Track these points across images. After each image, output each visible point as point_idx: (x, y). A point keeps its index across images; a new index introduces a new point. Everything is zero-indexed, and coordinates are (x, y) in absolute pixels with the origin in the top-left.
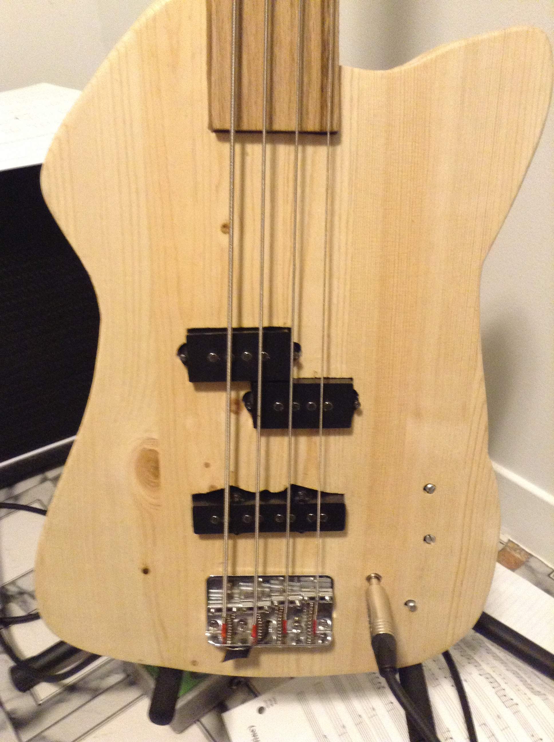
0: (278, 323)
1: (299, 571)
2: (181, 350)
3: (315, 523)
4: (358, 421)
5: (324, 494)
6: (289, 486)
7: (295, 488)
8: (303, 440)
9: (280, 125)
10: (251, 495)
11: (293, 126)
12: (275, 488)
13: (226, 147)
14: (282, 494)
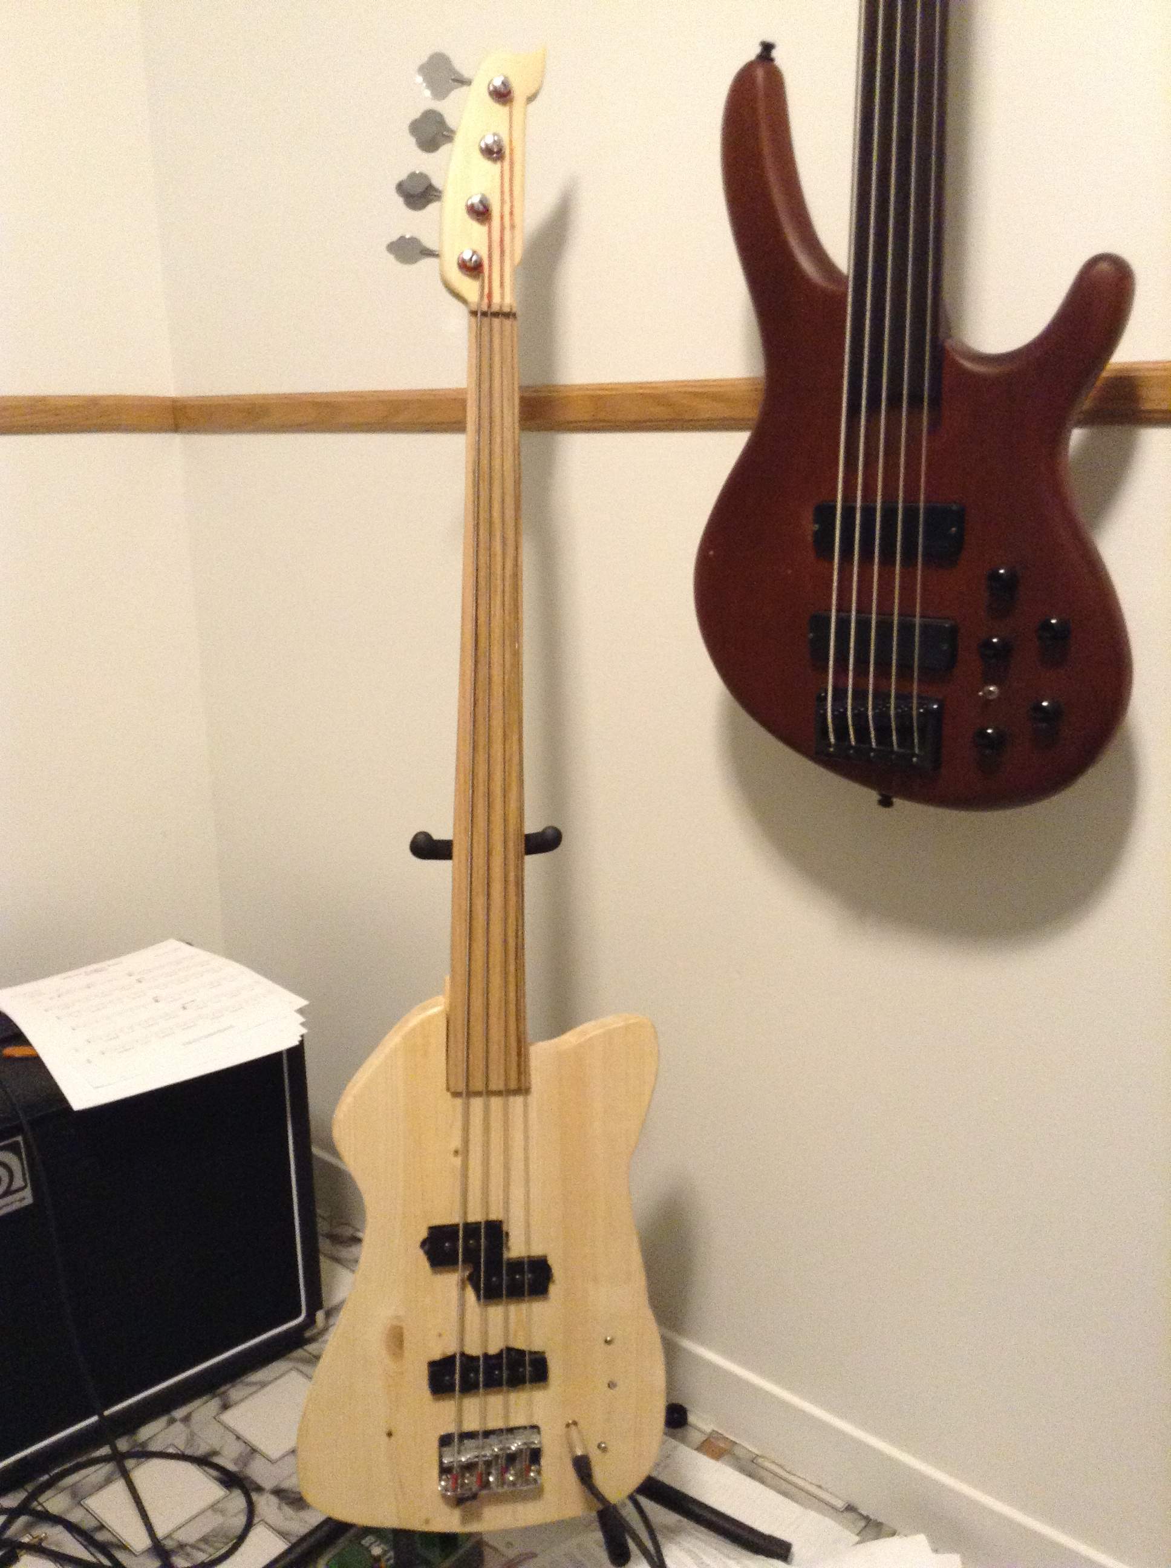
0: (493, 1217)
1: (512, 1424)
2: (423, 1244)
3: (524, 1377)
4: (553, 1289)
5: (531, 1353)
6: (505, 1348)
7: (509, 1350)
8: (513, 1308)
9: (493, 1087)
10: (477, 1358)
11: (501, 1087)
12: (493, 1350)
13: (459, 1102)
14: (499, 1355)
